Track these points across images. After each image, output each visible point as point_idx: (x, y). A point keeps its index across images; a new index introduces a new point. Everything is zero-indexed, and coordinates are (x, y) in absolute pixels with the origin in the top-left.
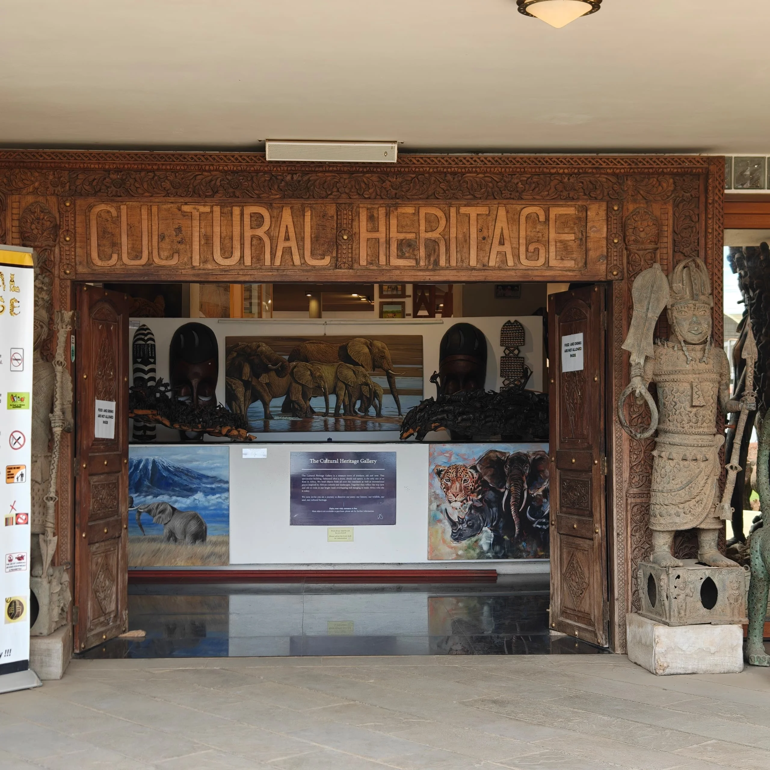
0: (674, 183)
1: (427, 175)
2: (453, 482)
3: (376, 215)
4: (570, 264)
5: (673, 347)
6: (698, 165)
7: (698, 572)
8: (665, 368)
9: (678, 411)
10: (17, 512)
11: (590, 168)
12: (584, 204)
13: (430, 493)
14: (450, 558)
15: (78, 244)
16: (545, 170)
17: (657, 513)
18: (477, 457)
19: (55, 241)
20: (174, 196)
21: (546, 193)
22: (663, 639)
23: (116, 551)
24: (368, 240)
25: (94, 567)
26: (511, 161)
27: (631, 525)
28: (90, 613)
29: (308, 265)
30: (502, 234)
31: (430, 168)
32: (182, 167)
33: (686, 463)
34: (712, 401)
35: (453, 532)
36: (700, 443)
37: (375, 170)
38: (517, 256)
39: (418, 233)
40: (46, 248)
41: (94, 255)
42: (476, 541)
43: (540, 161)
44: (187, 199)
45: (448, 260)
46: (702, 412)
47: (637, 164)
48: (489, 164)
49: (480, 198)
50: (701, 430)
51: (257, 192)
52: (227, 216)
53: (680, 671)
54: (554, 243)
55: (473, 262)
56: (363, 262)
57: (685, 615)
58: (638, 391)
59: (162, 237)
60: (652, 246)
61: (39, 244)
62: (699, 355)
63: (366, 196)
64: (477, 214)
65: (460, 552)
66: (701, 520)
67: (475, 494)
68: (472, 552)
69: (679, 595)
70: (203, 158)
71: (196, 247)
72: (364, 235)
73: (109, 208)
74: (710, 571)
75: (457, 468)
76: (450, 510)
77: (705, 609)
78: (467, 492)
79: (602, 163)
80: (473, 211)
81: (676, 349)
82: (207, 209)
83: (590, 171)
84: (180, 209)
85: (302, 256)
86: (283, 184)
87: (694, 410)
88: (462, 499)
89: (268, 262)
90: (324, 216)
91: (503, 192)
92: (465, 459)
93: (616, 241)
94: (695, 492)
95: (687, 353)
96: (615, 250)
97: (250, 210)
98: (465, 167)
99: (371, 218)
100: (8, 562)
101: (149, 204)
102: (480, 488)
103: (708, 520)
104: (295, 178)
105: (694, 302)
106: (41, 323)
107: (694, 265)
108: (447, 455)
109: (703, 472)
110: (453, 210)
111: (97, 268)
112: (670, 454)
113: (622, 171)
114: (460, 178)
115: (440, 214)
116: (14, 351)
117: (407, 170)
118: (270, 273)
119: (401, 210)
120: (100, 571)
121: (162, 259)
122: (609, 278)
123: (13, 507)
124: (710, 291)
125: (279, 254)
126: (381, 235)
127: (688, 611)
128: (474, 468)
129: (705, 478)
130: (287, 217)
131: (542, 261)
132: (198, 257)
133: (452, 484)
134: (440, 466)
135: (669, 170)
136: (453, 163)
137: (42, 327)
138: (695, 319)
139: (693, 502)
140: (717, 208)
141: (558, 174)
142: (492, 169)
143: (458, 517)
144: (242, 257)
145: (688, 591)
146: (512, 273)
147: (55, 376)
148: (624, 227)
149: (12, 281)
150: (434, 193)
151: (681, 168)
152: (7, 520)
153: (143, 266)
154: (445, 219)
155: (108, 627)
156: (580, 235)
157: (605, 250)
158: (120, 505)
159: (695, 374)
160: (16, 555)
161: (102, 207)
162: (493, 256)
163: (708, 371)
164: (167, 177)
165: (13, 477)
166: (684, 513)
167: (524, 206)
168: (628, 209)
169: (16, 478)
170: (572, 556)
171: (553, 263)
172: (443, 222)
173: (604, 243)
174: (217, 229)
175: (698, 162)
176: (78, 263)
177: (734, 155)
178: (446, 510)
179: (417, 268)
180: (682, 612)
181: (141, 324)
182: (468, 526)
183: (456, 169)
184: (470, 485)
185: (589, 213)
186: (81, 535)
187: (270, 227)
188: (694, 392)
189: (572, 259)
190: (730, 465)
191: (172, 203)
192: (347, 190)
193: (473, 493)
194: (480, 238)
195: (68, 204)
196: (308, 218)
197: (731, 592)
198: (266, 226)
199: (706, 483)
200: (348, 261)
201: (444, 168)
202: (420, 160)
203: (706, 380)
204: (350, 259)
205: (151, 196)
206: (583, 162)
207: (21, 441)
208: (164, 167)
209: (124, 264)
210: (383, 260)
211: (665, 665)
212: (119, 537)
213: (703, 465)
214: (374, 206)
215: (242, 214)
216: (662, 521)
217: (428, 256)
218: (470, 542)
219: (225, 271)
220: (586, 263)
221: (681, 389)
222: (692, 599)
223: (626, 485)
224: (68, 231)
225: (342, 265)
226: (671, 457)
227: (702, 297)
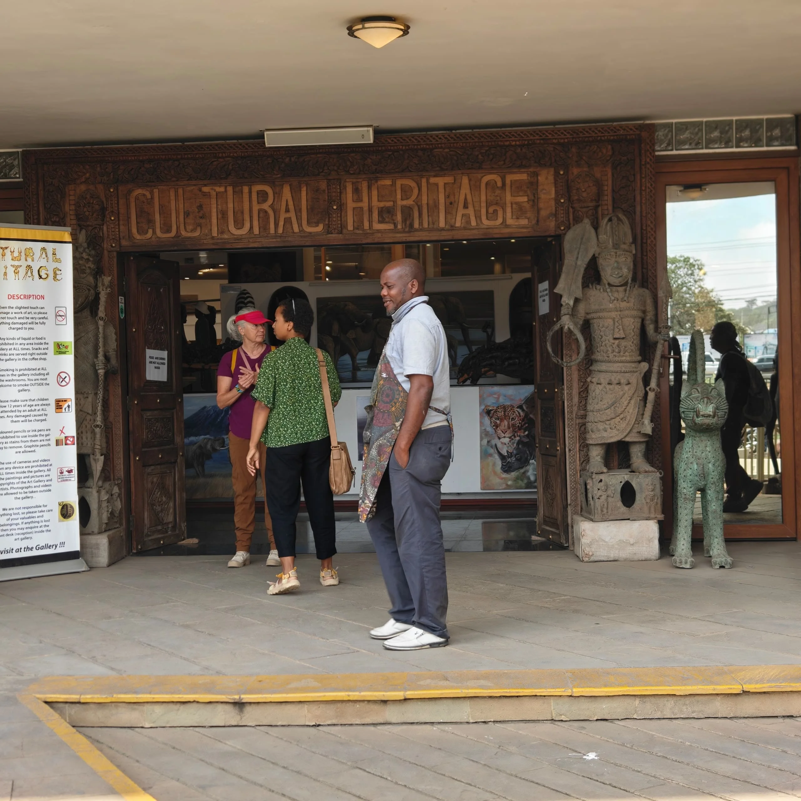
0: (613, 149)
1: (401, 152)
2: (502, 420)
3: (360, 188)
4: (524, 222)
5: (600, 289)
6: (631, 132)
7: (618, 477)
8: (594, 307)
9: (604, 343)
10: (66, 435)
11: (538, 139)
12: (535, 170)
13: (481, 429)
14: (501, 488)
15: (121, 222)
16: (500, 143)
17: (590, 429)
18: (523, 397)
19: (103, 220)
20: (196, 180)
21: (502, 163)
22: (588, 532)
23: (173, 473)
24: (354, 209)
25: (150, 485)
26: (470, 137)
27: (579, 442)
28: (147, 521)
29: (305, 232)
30: (466, 199)
31: (402, 146)
32: (201, 156)
33: (611, 387)
34: (633, 334)
35: (502, 465)
36: (623, 369)
37: (357, 150)
38: (478, 217)
39: (395, 202)
40: (96, 226)
41: (134, 230)
42: (524, 473)
43: (494, 136)
44: (206, 182)
45: (421, 223)
46: (623, 343)
47: (578, 134)
48: (452, 141)
49: (447, 170)
50: (624, 358)
51: (262, 173)
52: (238, 193)
53: (602, 559)
54: (510, 205)
55: (442, 224)
56: (350, 228)
57: (607, 512)
58: (566, 327)
59: (187, 214)
60: (594, 204)
61: (91, 224)
62: (621, 295)
63: (352, 172)
64: (445, 184)
65: (510, 483)
66: (625, 434)
67: (523, 431)
68: (520, 482)
69: (601, 496)
70: (217, 148)
71: (214, 221)
72: (350, 204)
73: (145, 193)
74: (628, 476)
75: (504, 408)
76: (499, 445)
77: (625, 508)
78: (515, 429)
79: (548, 135)
80: (441, 181)
81: (602, 290)
82: (222, 189)
83: (538, 141)
84: (200, 190)
85: (300, 225)
86: (283, 165)
87: (617, 342)
88: (510, 435)
89: (272, 231)
90: (317, 190)
91: (466, 163)
92: (512, 400)
93: (562, 201)
94: (619, 411)
95: (610, 294)
96: (562, 208)
97: (257, 188)
98: (432, 144)
99: (357, 191)
100: (59, 474)
101: (176, 187)
102: (527, 425)
103: (632, 434)
104: (293, 159)
105: (615, 250)
106: (88, 287)
107: (616, 219)
108: (496, 396)
109: (626, 394)
110: (424, 181)
111: (137, 241)
112: (599, 379)
113: (566, 140)
114: (429, 153)
115: (413, 184)
116: (58, 309)
117: (383, 148)
118: (274, 240)
119: (381, 183)
120: (156, 489)
121: (188, 232)
122: (557, 233)
123: (62, 432)
124: (631, 240)
125: (281, 223)
126: (365, 204)
127: (610, 509)
128: (520, 407)
129: (629, 398)
130: (287, 193)
131: (500, 220)
132: (216, 229)
133: (501, 422)
134: (489, 406)
135: (606, 137)
136: (422, 141)
137: (89, 290)
138: (616, 265)
139: (618, 419)
140: (648, 169)
141: (512, 146)
142: (455, 145)
143: (507, 451)
144: (251, 227)
145: (609, 492)
146: (475, 232)
147: (98, 328)
148: (569, 188)
149: (54, 254)
150: (408, 167)
151: (617, 135)
152: (57, 441)
153: (173, 238)
154: (417, 188)
155: (166, 535)
156: (533, 198)
157: (554, 208)
158: (175, 436)
159: (617, 311)
160: (66, 469)
161: (138, 192)
162: (459, 218)
163: (628, 309)
164: (189, 164)
165: (61, 408)
166: (611, 428)
167: (484, 174)
168: (573, 173)
169: (64, 408)
170: (547, 471)
171: (510, 221)
172: (416, 191)
173: (553, 203)
174: (231, 205)
175: (631, 129)
176: (121, 237)
177: (674, 121)
178: (496, 445)
179: (395, 230)
180: (605, 510)
181: (242, 289)
182: (517, 459)
183: (425, 146)
184: (517, 422)
185: (539, 178)
186: (135, 458)
187: (274, 201)
188: (616, 326)
189: (526, 218)
190: (649, 387)
191: (195, 185)
192: (336, 168)
193: (520, 429)
194: (448, 203)
195: (112, 190)
196: (304, 193)
197: (647, 493)
198: (270, 201)
199: (629, 403)
200: (338, 227)
201: (414, 145)
202: (394, 139)
203: (627, 316)
204: (339, 226)
205: (177, 181)
206: (531, 134)
207: (67, 380)
208: (186, 156)
209: (158, 237)
210: (366, 225)
211: (591, 554)
212: (175, 462)
213: (626, 388)
214: (358, 180)
215: (250, 192)
216: (594, 436)
217: (404, 220)
218: (517, 474)
219: (238, 240)
220: (538, 221)
221: (606, 324)
222: (613, 499)
223: (575, 409)
224: (112, 212)
225: (333, 231)
226: (599, 382)
227: (623, 246)
